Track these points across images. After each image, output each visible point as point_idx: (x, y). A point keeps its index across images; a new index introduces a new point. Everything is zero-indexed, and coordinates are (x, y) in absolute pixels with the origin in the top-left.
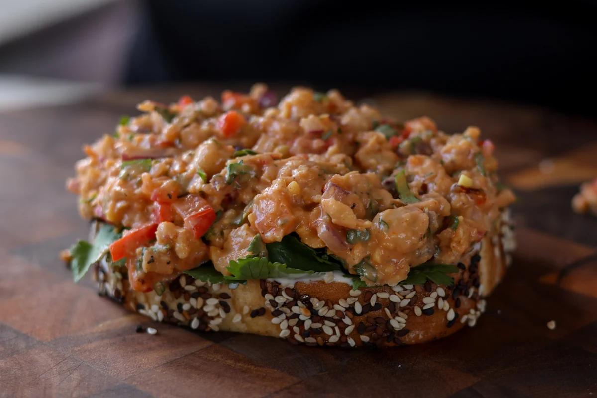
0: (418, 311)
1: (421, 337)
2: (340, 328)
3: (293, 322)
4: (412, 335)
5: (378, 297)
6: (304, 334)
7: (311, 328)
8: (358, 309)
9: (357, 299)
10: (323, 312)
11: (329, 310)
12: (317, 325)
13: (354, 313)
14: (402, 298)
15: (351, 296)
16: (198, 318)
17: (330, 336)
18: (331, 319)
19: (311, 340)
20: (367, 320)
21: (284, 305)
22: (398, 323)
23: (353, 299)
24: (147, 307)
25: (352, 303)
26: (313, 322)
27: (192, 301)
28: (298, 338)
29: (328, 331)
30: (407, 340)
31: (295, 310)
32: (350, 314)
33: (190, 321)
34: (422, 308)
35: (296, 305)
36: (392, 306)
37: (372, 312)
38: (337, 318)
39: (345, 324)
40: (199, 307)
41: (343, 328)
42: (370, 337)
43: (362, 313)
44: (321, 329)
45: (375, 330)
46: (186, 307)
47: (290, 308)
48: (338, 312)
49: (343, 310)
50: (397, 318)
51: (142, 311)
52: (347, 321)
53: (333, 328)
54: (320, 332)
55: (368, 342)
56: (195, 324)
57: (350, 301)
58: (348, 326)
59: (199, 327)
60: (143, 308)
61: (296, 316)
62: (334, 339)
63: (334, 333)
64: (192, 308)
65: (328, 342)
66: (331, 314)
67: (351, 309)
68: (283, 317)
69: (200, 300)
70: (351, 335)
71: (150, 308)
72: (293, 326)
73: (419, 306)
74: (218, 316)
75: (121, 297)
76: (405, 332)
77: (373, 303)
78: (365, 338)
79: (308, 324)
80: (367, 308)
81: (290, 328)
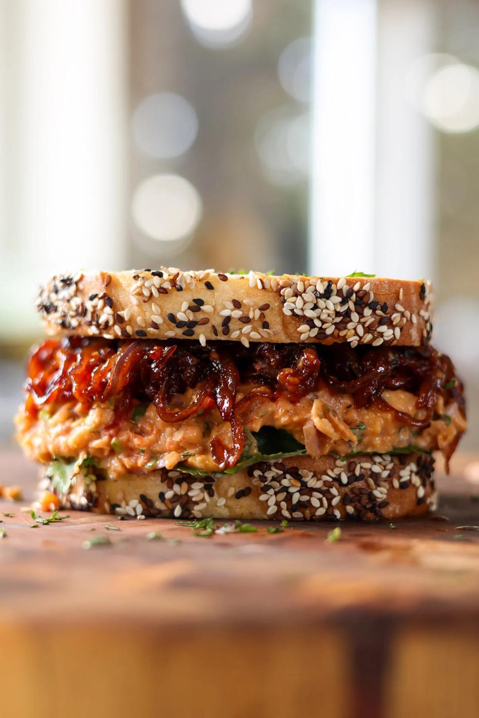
0: (396, 484)
1: (397, 511)
2: (327, 499)
3: (282, 496)
4: (390, 508)
5: (361, 468)
6: (291, 509)
7: (299, 501)
8: (344, 479)
9: (342, 469)
10: (312, 483)
11: (317, 481)
12: (305, 498)
13: (341, 484)
14: (383, 468)
15: (338, 467)
16: (181, 506)
17: (317, 508)
18: (318, 490)
19: (298, 515)
20: (352, 490)
21: (274, 479)
22: (380, 493)
23: (339, 469)
24: (123, 504)
25: (338, 473)
26: (301, 495)
27: (176, 488)
28: (286, 513)
29: (315, 503)
30: (386, 513)
31: (285, 482)
32: (336, 484)
33: (173, 510)
34: (399, 480)
35: (285, 478)
36: (375, 476)
37: (356, 483)
38: (325, 488)
39: (332, 494)
40: (183, 493)
41: (330, 498)
42: (355, 508)
43: (348, 483)
44: (309, 501)
45: (359, 501)
46: (169, 495)
47: (279, 482)
48: (325, 483)
49: (330, 480)
50: (379, 488)
51: (118, 509)
52: (334, 491)
53: (320, 500)
54: (308, 504)
55: (352, 514)
56: (178, 512)
57: (337, 471)
58: (335, 496)
59: (182, 513)
60: (119, 506)
61: (285, 489)
62: (321, 512)
63: (322, 505)
64: (175, 495)
65: (315, 516)
66: (319, 485)
67: (338, 480)
68: (271, 492)
69: (185, 485)
70: (337, 507)
71: (127, 504)
72: (281, 501)
73: (397, 478)
74: (203, 500)
75: (94, 499)
76: (385, 504)
77: (357, 472)
78: (350, 509)
79: (296, 498)
80: (353, 478)
81: (277, 504)
